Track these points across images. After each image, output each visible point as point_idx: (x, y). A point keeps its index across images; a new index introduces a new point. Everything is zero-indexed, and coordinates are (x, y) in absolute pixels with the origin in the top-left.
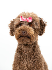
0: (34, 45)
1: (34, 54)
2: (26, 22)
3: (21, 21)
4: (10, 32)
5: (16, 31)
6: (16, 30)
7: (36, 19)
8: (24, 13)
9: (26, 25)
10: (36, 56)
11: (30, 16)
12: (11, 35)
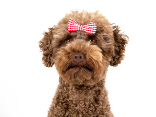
0: (97, 88)
1: (96, 109)
2: (83, 33)
3: (71, 32)
4: (43, 58)
5: (59, 54)
6: (60, 52)
7: (106, 26)
8: (77, 12)
9: (82, 40)
10: (100, 114)
11: (91, 19)
12: (47, 66)
